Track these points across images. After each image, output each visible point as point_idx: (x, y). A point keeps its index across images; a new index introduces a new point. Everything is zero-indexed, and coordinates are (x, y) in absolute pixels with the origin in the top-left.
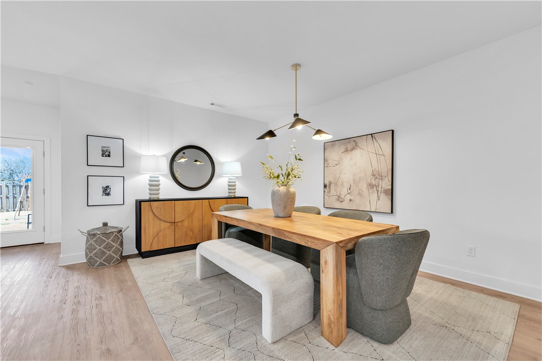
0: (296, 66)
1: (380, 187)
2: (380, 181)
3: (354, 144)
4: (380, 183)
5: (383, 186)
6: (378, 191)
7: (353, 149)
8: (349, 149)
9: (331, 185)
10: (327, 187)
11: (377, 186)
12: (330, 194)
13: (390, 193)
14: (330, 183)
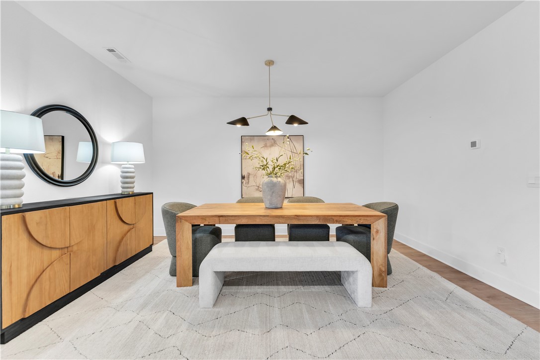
0: (270, 63)
1: (295, 178)
2: (295, 173)
3: (273, 142)
4: (295, 175)
5: (298, 177)
6: (293, 181)
7: (272, 146)
8: (268, 145)
9: (250, 176)
10: (246, 179)
11: (293, 177)
12: (249, 185)
13: (302, 182)
14: (249, 174)
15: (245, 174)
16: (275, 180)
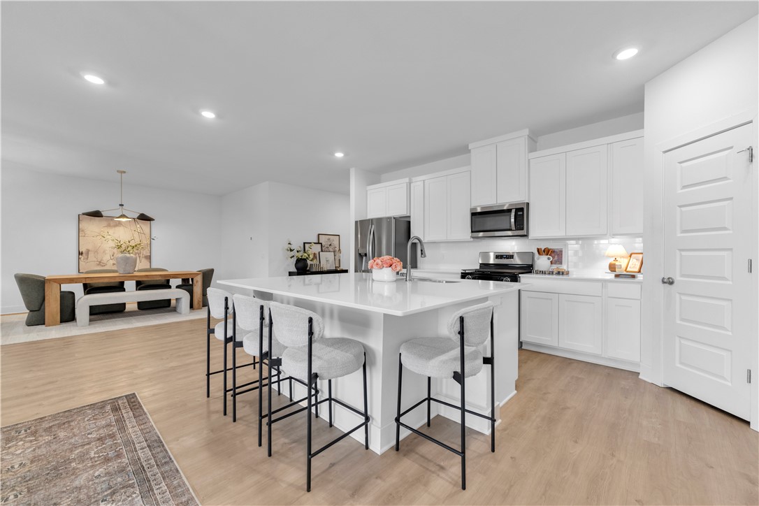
0: (122, 172)
2: (142, 250)
5: (146, 254)
6: (140, 257)
9: (90, 252)
10: (84, 255)
12: (88, 261)
13: (149, 258)
14: (88, 251)
15: (83, 249)
16: (128, 255)
